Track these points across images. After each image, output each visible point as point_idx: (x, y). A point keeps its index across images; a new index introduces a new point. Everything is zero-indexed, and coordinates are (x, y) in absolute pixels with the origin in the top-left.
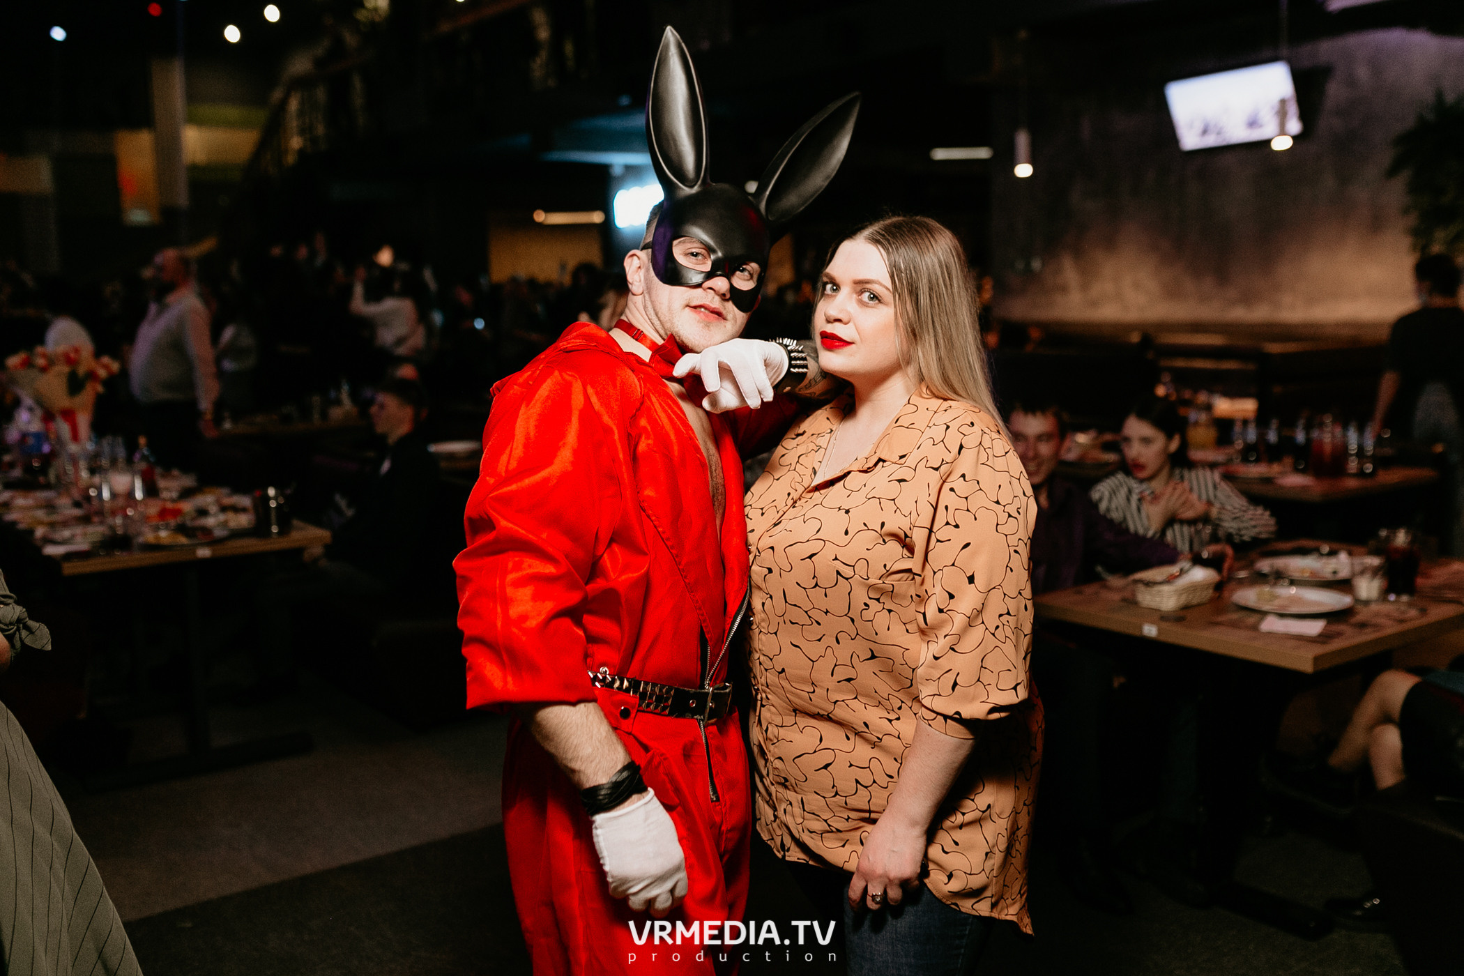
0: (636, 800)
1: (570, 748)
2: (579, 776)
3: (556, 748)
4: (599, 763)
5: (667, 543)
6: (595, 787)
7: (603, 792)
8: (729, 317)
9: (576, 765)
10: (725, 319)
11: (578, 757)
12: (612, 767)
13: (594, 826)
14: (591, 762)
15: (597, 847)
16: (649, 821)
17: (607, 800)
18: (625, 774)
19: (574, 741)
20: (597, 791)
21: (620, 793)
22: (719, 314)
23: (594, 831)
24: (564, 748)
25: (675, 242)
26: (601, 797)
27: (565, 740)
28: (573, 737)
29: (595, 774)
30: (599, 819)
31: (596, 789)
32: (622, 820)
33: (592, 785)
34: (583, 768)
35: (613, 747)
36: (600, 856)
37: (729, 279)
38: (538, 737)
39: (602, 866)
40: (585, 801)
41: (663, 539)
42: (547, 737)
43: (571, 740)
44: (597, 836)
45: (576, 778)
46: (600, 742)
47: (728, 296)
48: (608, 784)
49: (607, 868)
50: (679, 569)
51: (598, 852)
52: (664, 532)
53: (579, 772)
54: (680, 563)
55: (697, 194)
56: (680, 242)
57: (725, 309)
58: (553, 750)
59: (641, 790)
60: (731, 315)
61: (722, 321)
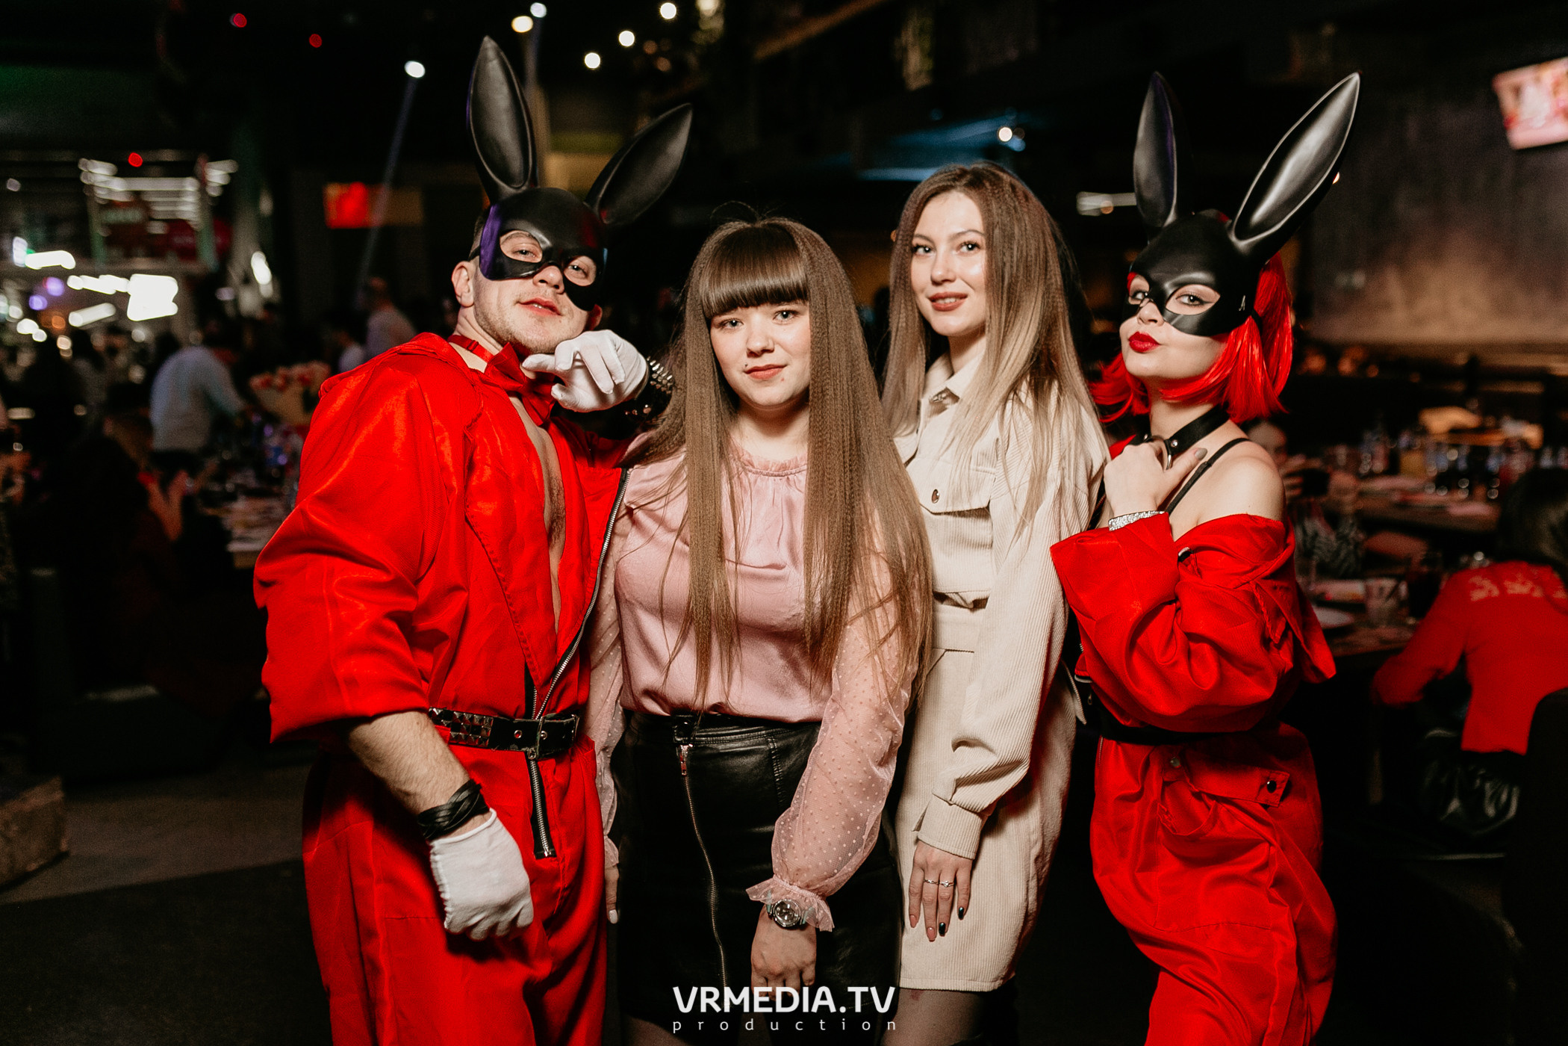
0: (479, 823)
1: (403, 769)
2: (415, 801)
3: (388, 769)
4: (437, 783)
5: (494, 564)
6: (432, 809)
7: (442, 814)
8: (564, 311)
9: (411, 788)
10: (559, 314)
11: (413, 778)
12: (451, 787)
13: (432, 851)
14: (428, 782)
15: (435, 874)
16: (494, 845)
17: (447, 823)
18: (465, 794)
19: (408, 761)
20: (436, 813)
21: (459, 816)
22: (552, 309)
23: (432, 857)
24: (396, 770)
25: (502, 239)
26: (440, 820)
27: (396, 763)
28: (406, 758)
29: (432, 795)
30: (438, 844)
31: (433, 812)
32: (464, 845)
33: (430, 807)
34: (418, 790)
35: (450, 766)
36: (439, 883)
37: (562, 270)
38: (366, 762)
39: (440, 893)
40: (423, 825)
41: (490, 559)
42: (377, 760)
43: (403, 761)
44: (436, 862)
45: (411, 802)
46: (436, 760)
47: (562, 288)
48: (447, 804)
49: (445, 896)
50: (504, 594)
51: (437, 879)
52: (492, 552)
53: (415, 794)
54: (506, 589)
55: (525, 192)
56: (507, 239)
57: (559, 303)
58: (383, 774)
59: (483, 810)
60: (566, 309)
61: (557, 316)
